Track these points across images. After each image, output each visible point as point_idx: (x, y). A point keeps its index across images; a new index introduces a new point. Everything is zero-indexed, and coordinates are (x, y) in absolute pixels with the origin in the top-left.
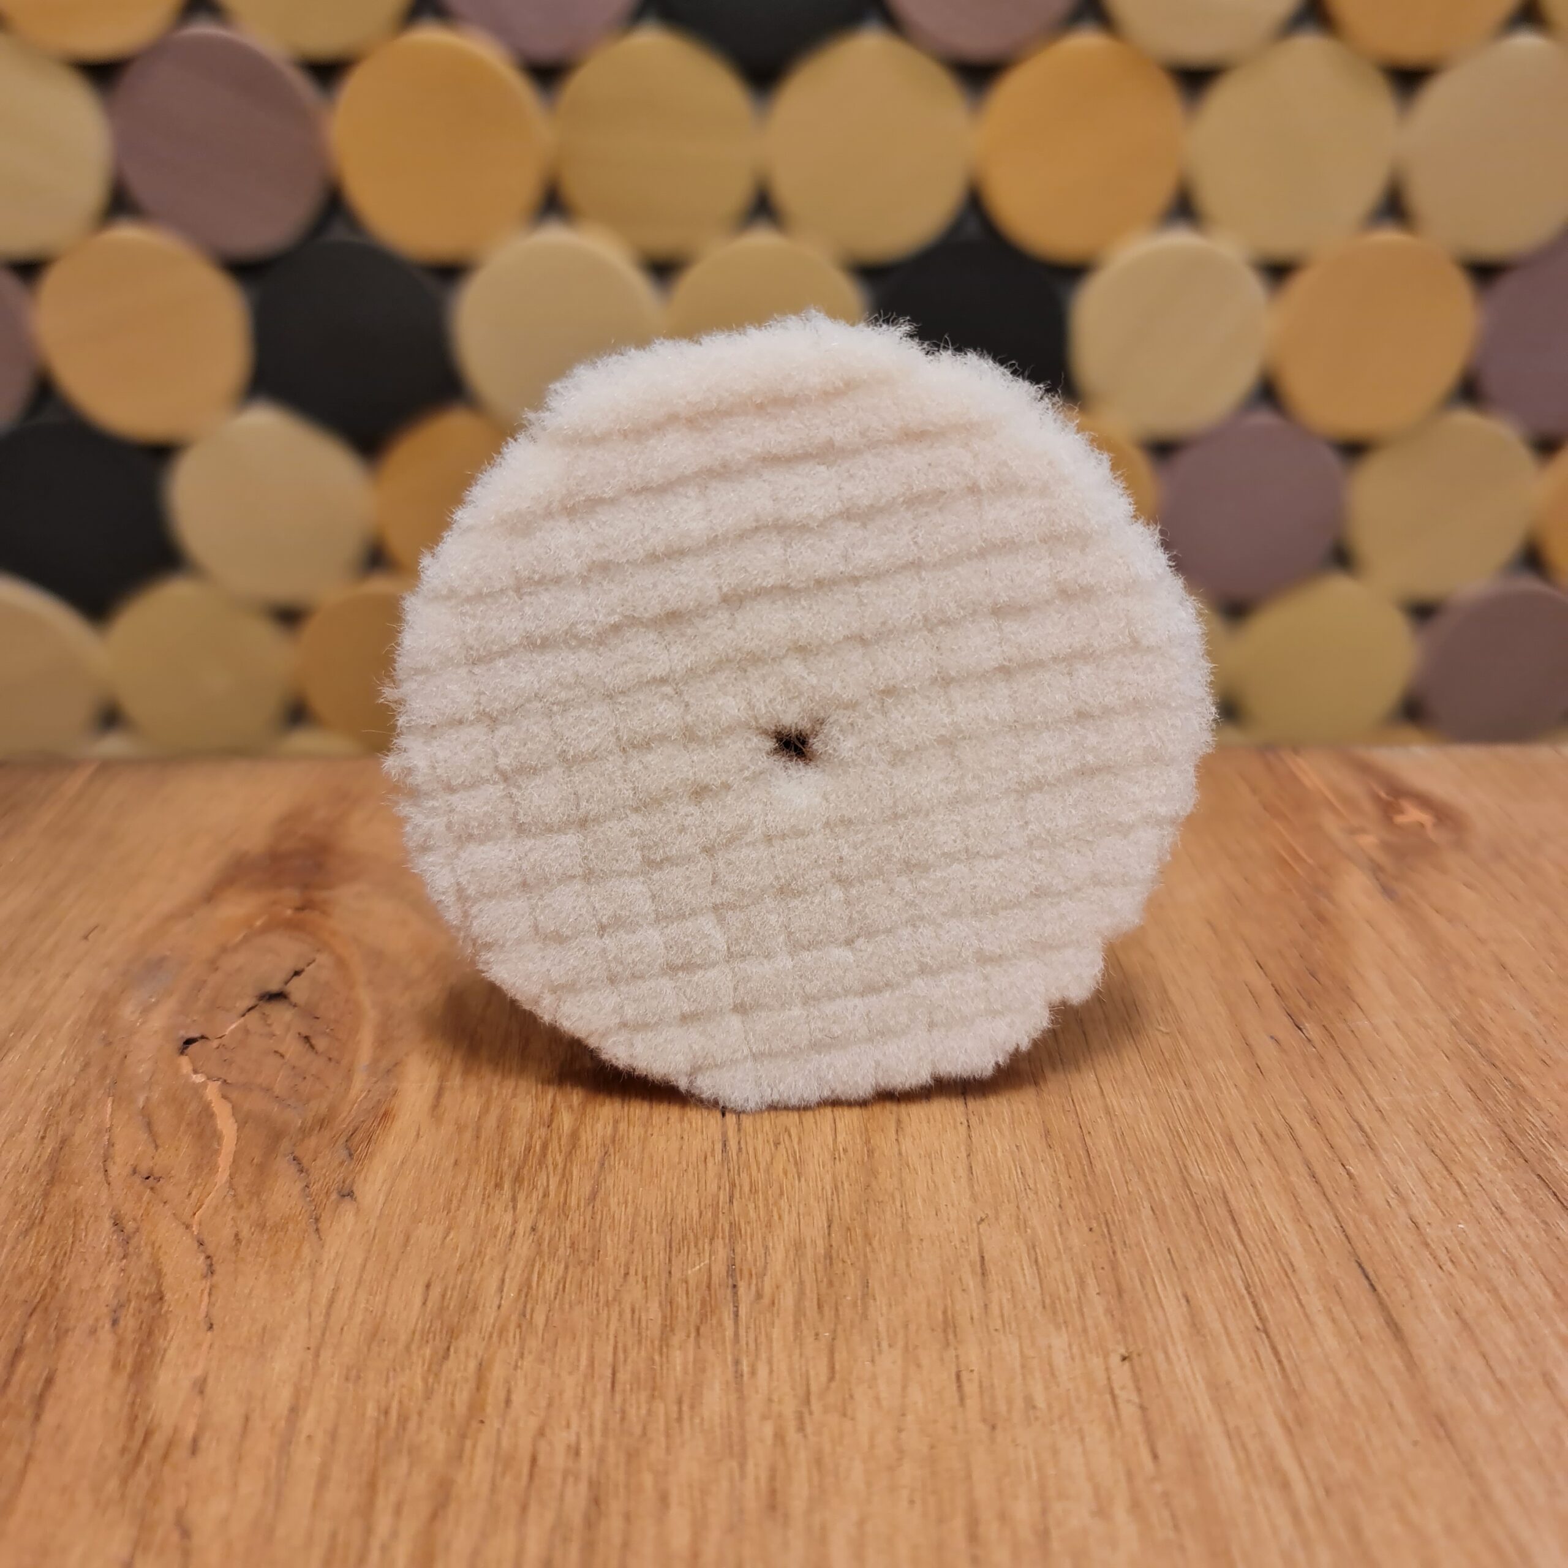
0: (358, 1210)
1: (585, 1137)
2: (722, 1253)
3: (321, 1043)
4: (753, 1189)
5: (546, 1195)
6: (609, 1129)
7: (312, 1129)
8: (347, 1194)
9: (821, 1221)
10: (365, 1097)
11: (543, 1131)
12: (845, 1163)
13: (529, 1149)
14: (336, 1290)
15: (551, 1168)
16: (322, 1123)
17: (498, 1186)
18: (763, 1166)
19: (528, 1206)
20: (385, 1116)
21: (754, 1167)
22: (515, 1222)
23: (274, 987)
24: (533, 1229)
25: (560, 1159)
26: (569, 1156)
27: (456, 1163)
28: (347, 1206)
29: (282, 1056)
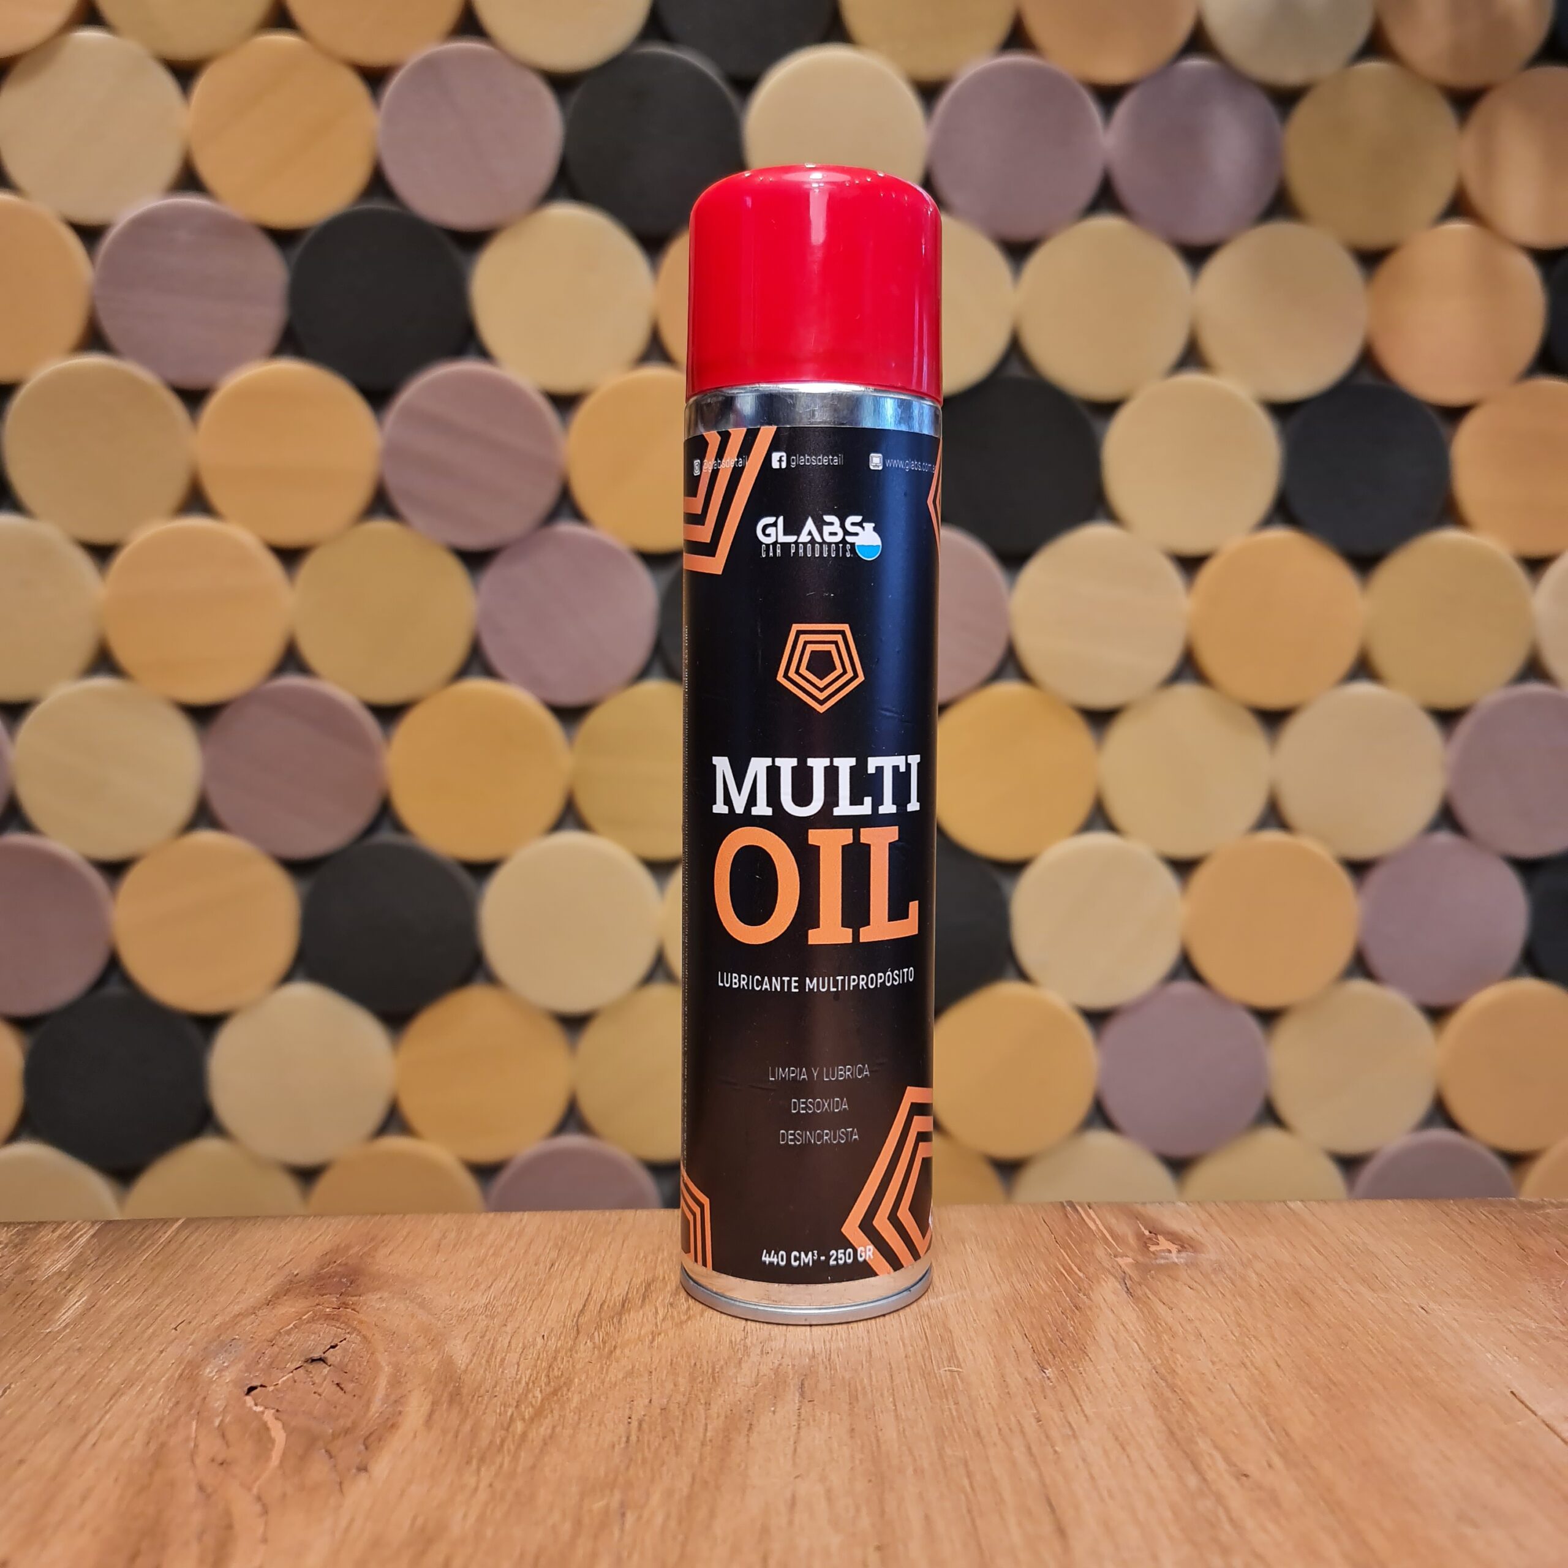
0: (370, 1477)
1: (532, 1435)
2: (617, 1496)
3: (349, 1386)
4: (644, 1461)
5: (501, 1466)
6: (549, 1431)
7: (339, 1435)
8: (363, 1468)
9: (687, 1477)
10: (378, 1417)
11: (503, 1432)
12: (709, 1448)
13: (491, 1442)
14: (352, 1521)
15: (506, 1452)
16: (347, 1431)
17: (468, 1463)
18: (653, 1448)
19: (487, 1474)
20: (390, 1425)
21: (646, 1450)
22: (478, 1482)
23: (316, 1356)
24: (491, 1485)
25: (512, 1448)
26: (519, 1447)
27: (441, 1451)
28: (363, 1474)
29: (320, 1395)
